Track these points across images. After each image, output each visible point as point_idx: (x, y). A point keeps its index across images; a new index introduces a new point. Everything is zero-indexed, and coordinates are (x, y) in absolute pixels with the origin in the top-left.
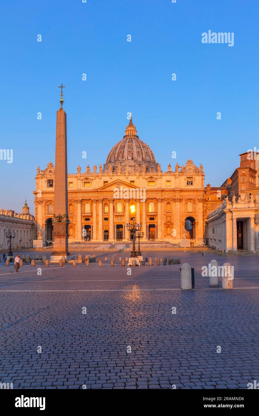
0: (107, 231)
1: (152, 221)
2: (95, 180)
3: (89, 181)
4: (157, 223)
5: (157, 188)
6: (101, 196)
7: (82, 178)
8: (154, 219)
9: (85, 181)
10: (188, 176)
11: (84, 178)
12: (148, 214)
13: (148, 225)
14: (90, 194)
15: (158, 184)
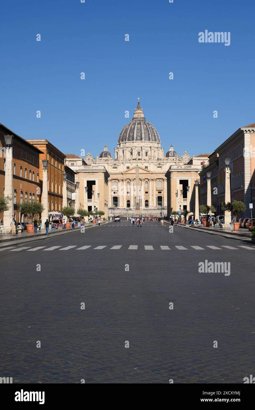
0: (128, 201)
1: (160, 194)
2: (121, 166)
3: (116, 166)
4: (164, 195)
5: (163, 171)
6: (125, 177)
7: (111, 164)
8: (161, 193)
9: (113, 166)
10: (185, 163)
11: (113, 164)
12: (157, 189)
13: (157, 197)
14: (117, 175)
15: (164, 168)
